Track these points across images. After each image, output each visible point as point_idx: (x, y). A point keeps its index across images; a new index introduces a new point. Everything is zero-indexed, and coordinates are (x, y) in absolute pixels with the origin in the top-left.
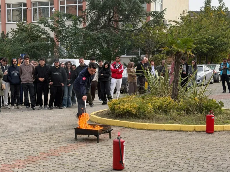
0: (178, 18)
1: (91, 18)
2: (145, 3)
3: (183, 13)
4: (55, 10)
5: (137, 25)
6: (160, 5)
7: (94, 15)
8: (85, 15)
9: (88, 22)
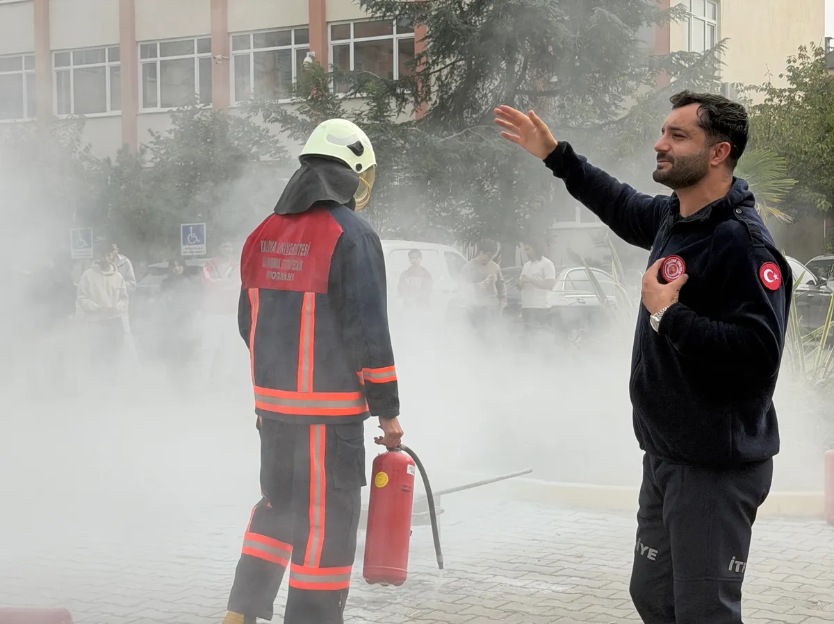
0: (781, 76)
1: (439, 86)
2: (645, 23)
3: (801, 56)
4: (313, 58)
5: (613, 108)
6: (708, 29)
7: (451, 72)
8: (419, 74)
9: (430, 99)
